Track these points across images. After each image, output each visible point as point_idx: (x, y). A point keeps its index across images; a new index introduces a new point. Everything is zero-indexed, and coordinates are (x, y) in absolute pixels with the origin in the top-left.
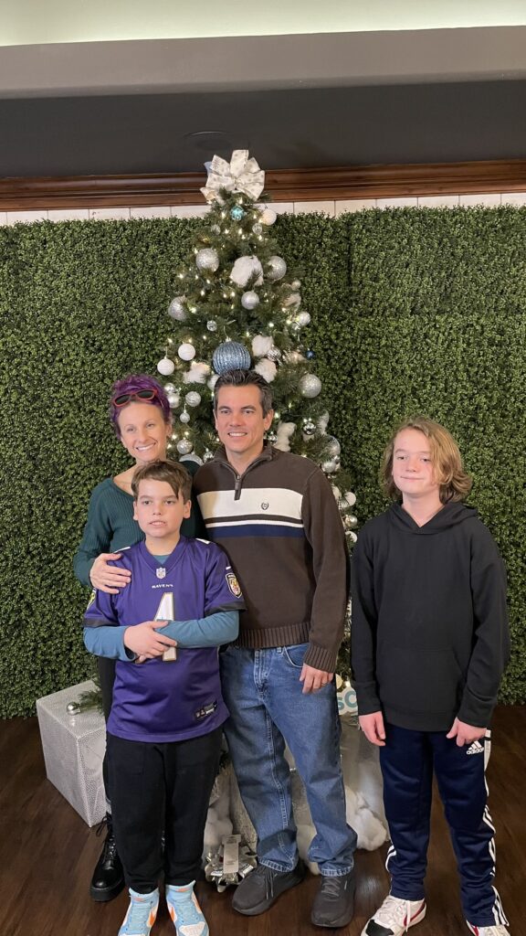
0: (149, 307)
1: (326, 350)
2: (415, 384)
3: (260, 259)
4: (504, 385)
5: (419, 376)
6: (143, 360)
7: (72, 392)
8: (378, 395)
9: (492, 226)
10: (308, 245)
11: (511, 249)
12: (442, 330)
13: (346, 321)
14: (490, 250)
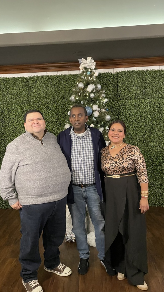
0: (64, 98)
1: (111, 109)
2: (136, 118)
3: (94, 85)
4: (161, 118)
5: (137, 116)
6: (62, 112)
9: (157, 75)
10: (106, 81)
12: (143, 103)
13: (117, 101)
14: (156, 81)
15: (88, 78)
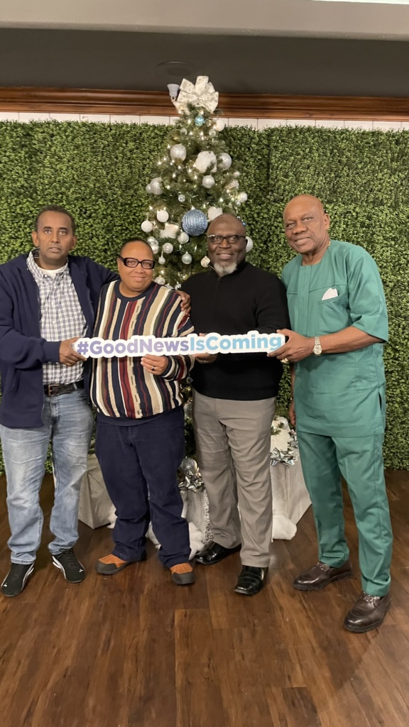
0: (127, 187)
3: (214, 154)
9: (367, 143)
11: (379, 160)
14: (365, 160)
15: (197, 134)
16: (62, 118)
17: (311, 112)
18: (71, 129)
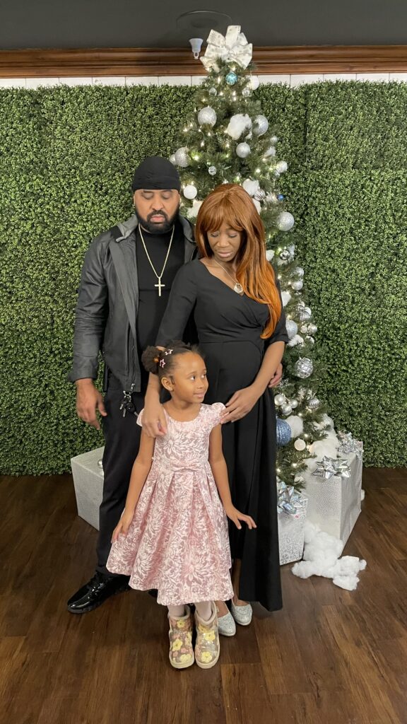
2: (353, 225)
3: (249, 117)
5: (356, 218)
7: (85, 227)
8: (324, 233)
10: (274, 110)
12: (376, 182)
13: (301, 173)
15: (228, 94)
16: (73, 82)
17: (351, 65)
18: (84, 94)
